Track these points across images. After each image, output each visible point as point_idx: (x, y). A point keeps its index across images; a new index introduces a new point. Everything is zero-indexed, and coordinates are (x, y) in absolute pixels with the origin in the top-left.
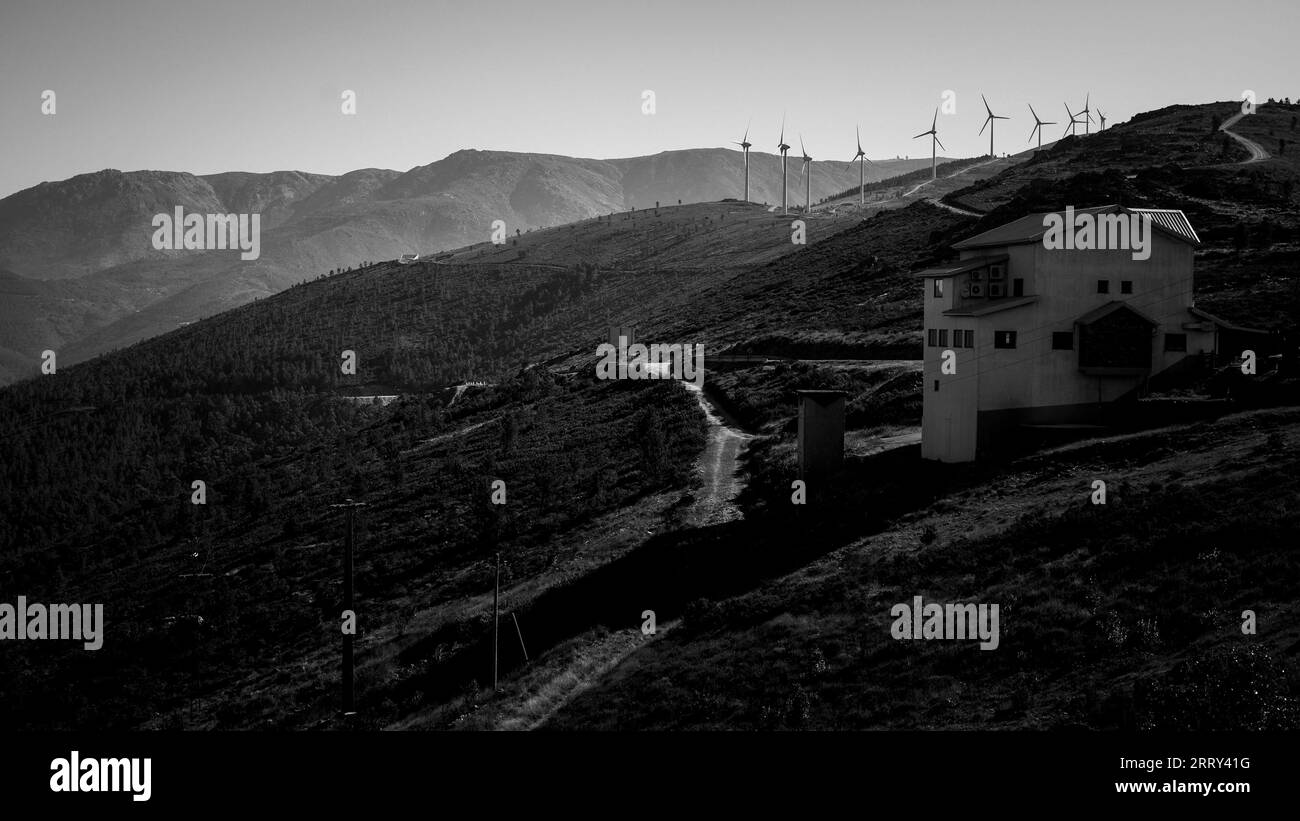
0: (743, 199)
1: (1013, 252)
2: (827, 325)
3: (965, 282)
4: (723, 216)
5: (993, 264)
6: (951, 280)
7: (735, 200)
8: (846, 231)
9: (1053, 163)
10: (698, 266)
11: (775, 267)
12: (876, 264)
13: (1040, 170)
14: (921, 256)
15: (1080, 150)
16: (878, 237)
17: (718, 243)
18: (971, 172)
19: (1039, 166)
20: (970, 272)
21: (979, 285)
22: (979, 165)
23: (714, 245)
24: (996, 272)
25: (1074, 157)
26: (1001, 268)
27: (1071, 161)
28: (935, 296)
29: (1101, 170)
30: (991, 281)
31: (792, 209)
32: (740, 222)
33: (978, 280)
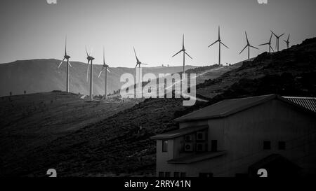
0: (65, 90)
1: (211, 124)
2: (106, 169)
3: (181, 142)
4: (52, 101)
5: (199, 131)
6: (172, 141)
7: (60, 91)
8: (125, 111)
9: (253, 69)
10: (36, 132)
11: (80, 133)
12: (140, 131)
13: (245, 73)
14: (168, 126)
15: (270, 61)
16: (145, 114)
17: (49, 118)
18: (206, 75)
19: (245, 71)
20: (184, 136)
21: (190, 144)
22: (212, 70)
23: (46, 119)
24: (200, 136)
25: (266, 66)
26: (204, 133)
27: (264, 68)
28: (163, 151)
29: (280, 74)
30: (197, 141)
31: (96, 97)
32: (64, 105)
33: (189, 141)
